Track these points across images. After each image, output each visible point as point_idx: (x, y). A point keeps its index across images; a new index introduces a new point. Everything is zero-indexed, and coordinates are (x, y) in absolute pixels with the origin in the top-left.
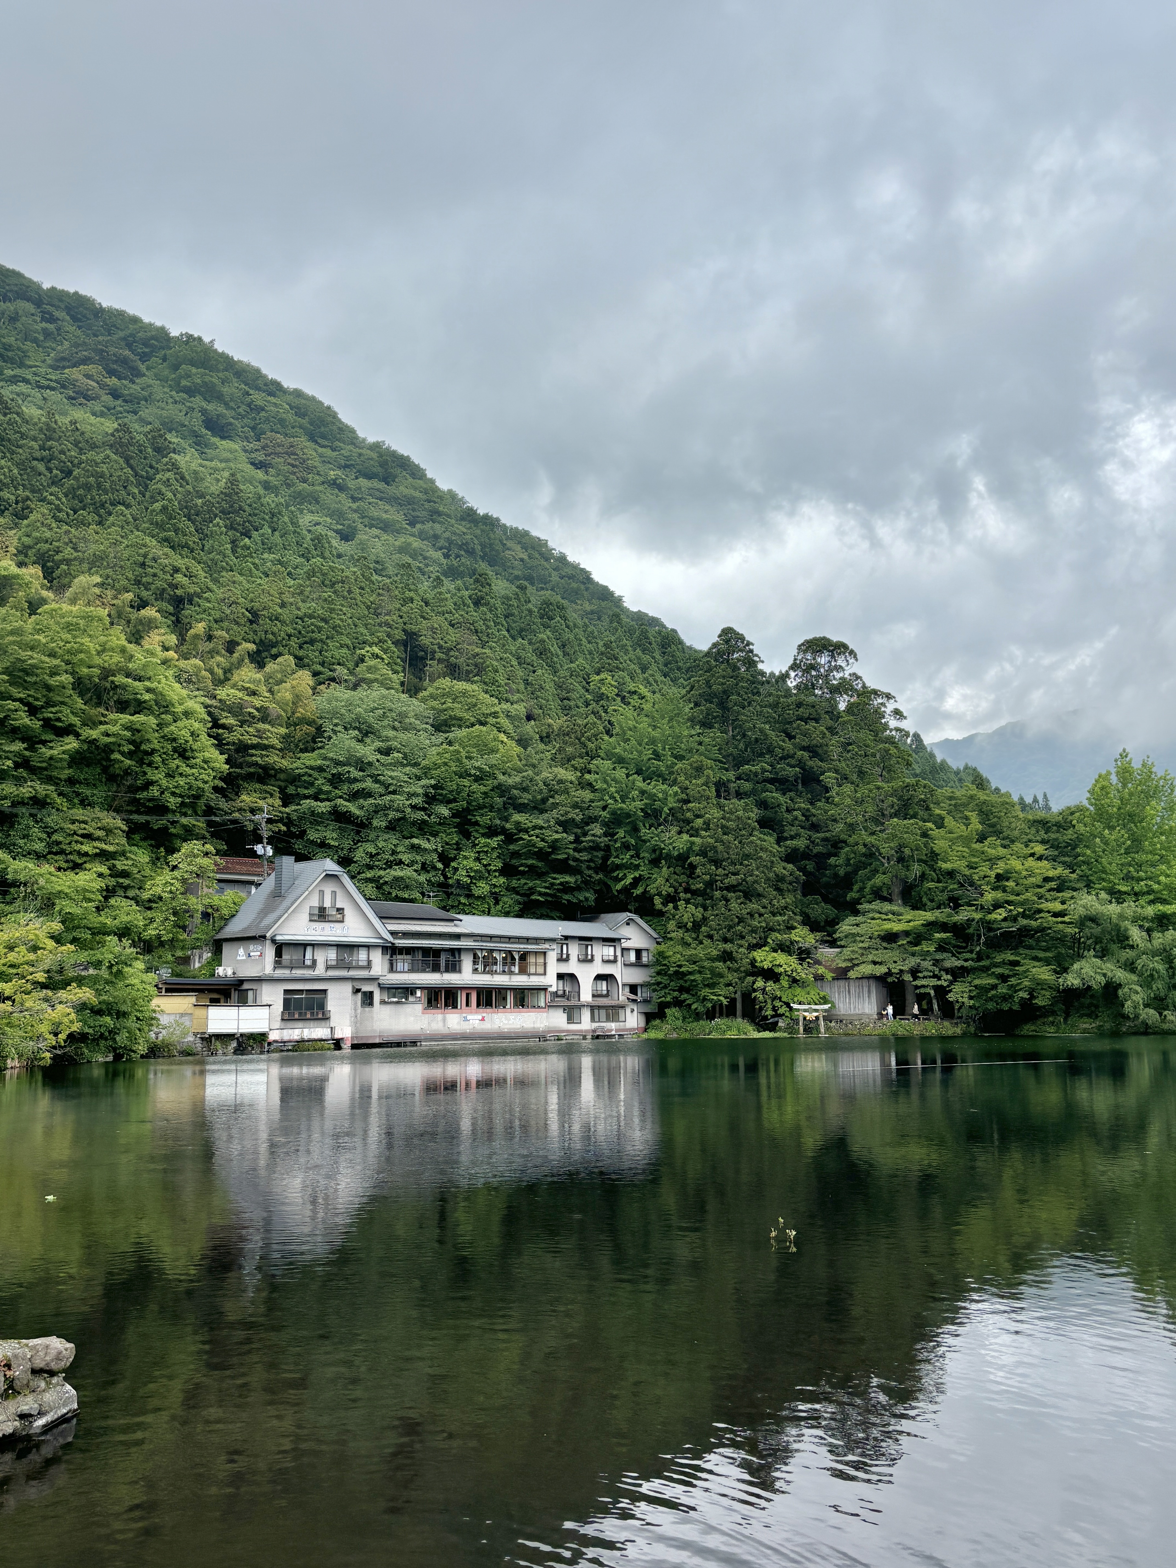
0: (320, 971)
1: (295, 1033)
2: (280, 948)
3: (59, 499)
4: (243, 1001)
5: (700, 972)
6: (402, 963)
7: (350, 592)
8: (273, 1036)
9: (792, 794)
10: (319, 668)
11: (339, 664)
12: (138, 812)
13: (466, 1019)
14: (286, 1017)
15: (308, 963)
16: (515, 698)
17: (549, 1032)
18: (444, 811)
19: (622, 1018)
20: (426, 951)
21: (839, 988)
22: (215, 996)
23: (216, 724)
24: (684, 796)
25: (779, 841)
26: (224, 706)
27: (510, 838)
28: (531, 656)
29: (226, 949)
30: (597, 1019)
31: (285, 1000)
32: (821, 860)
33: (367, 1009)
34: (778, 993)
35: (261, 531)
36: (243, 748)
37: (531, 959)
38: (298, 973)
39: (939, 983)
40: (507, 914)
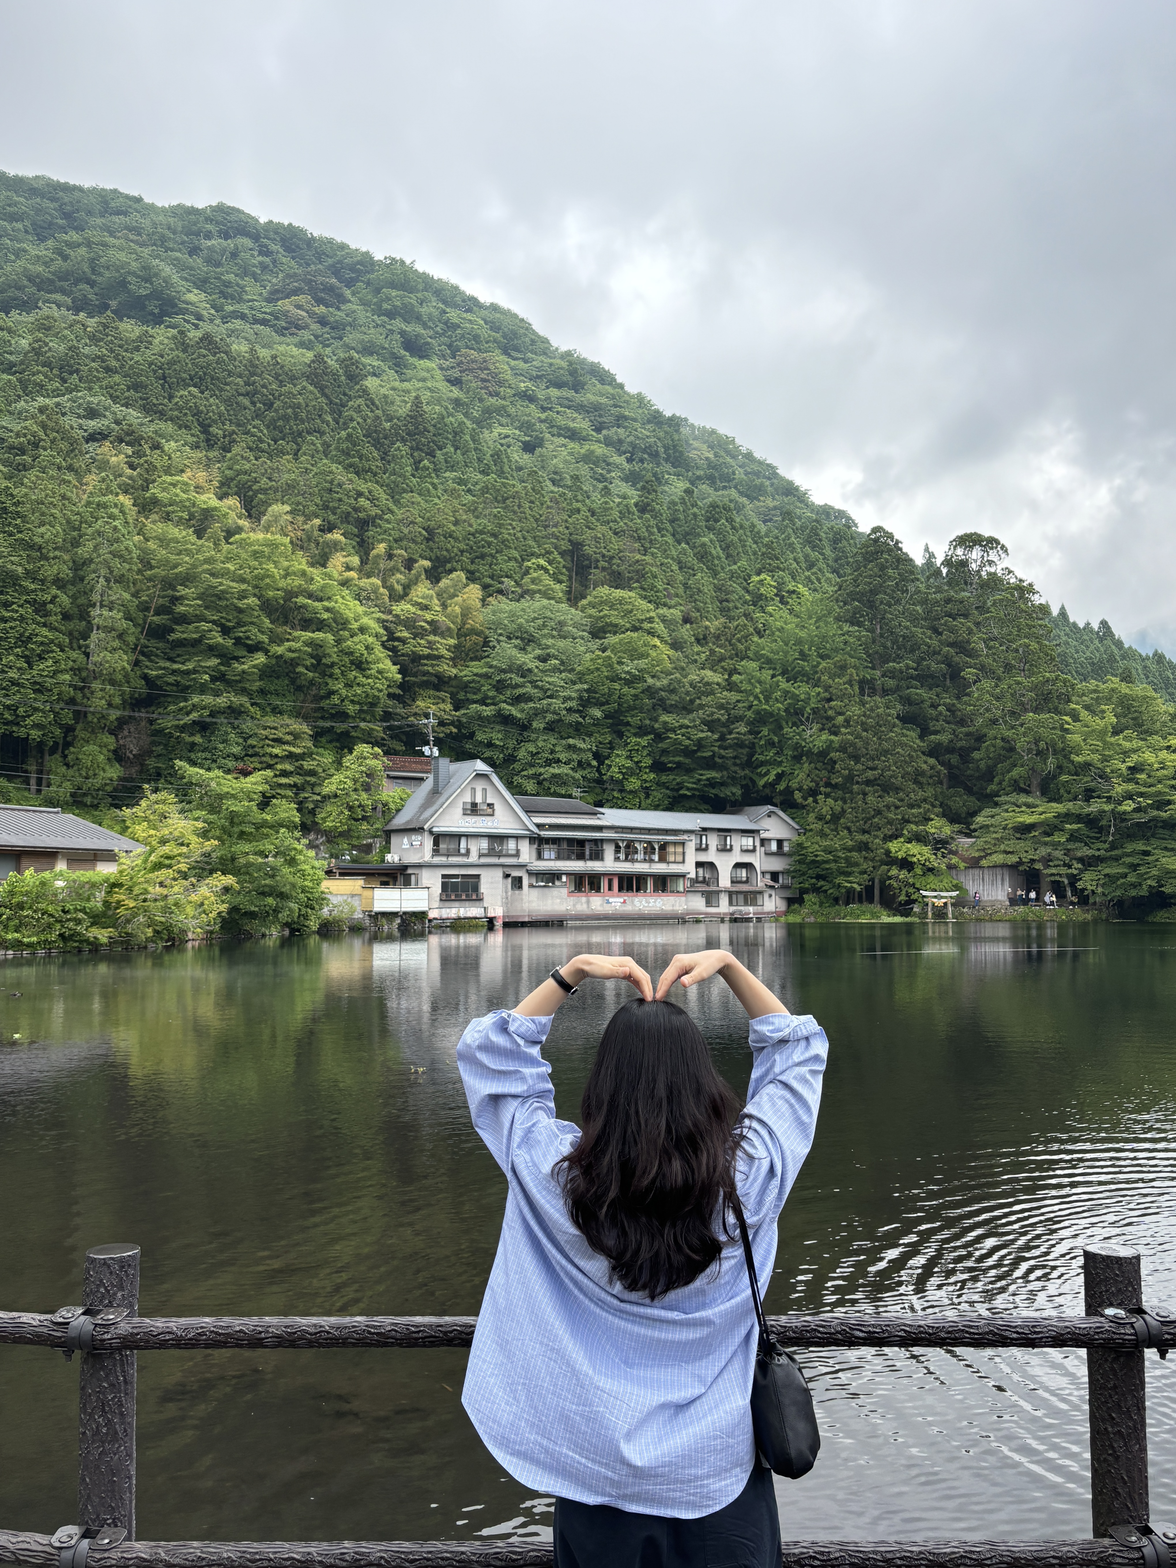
0: (473, 858)
1: (454, 911)
2: (438, 838)
3: (261, 431)
4: (407, 883)
5: (836, 861)
6: (549, 852)
7: (519, 506)
8: (432, 914)
9: (938, 690)
10: (488, 581)
11: (507, 577)
12: (323, 718)
13: (608, 902)
14: (444, 898)
15: (463, 851)
16: (673, 602)
17: (688, 914)
18: (597, 713)
19: (760, 902)
20: (570, 841)
21: (974, 875)
22: (385, 879)
23: (392, 637)
24: (827, 695)
25: (921, 737)
26: (398, 620)
27: (659, 737)
28: (691, 560)
29: (394, 840)
30: (734, 902)
31: (443, 883)
32: (965, 754)
33: (517, 892)
34: (911, 881)
35: (444, 451)
36: (416, 658)
37: (671, 849)
38: (453, 860)
39: (1070, 871)
40: (656, 808)
